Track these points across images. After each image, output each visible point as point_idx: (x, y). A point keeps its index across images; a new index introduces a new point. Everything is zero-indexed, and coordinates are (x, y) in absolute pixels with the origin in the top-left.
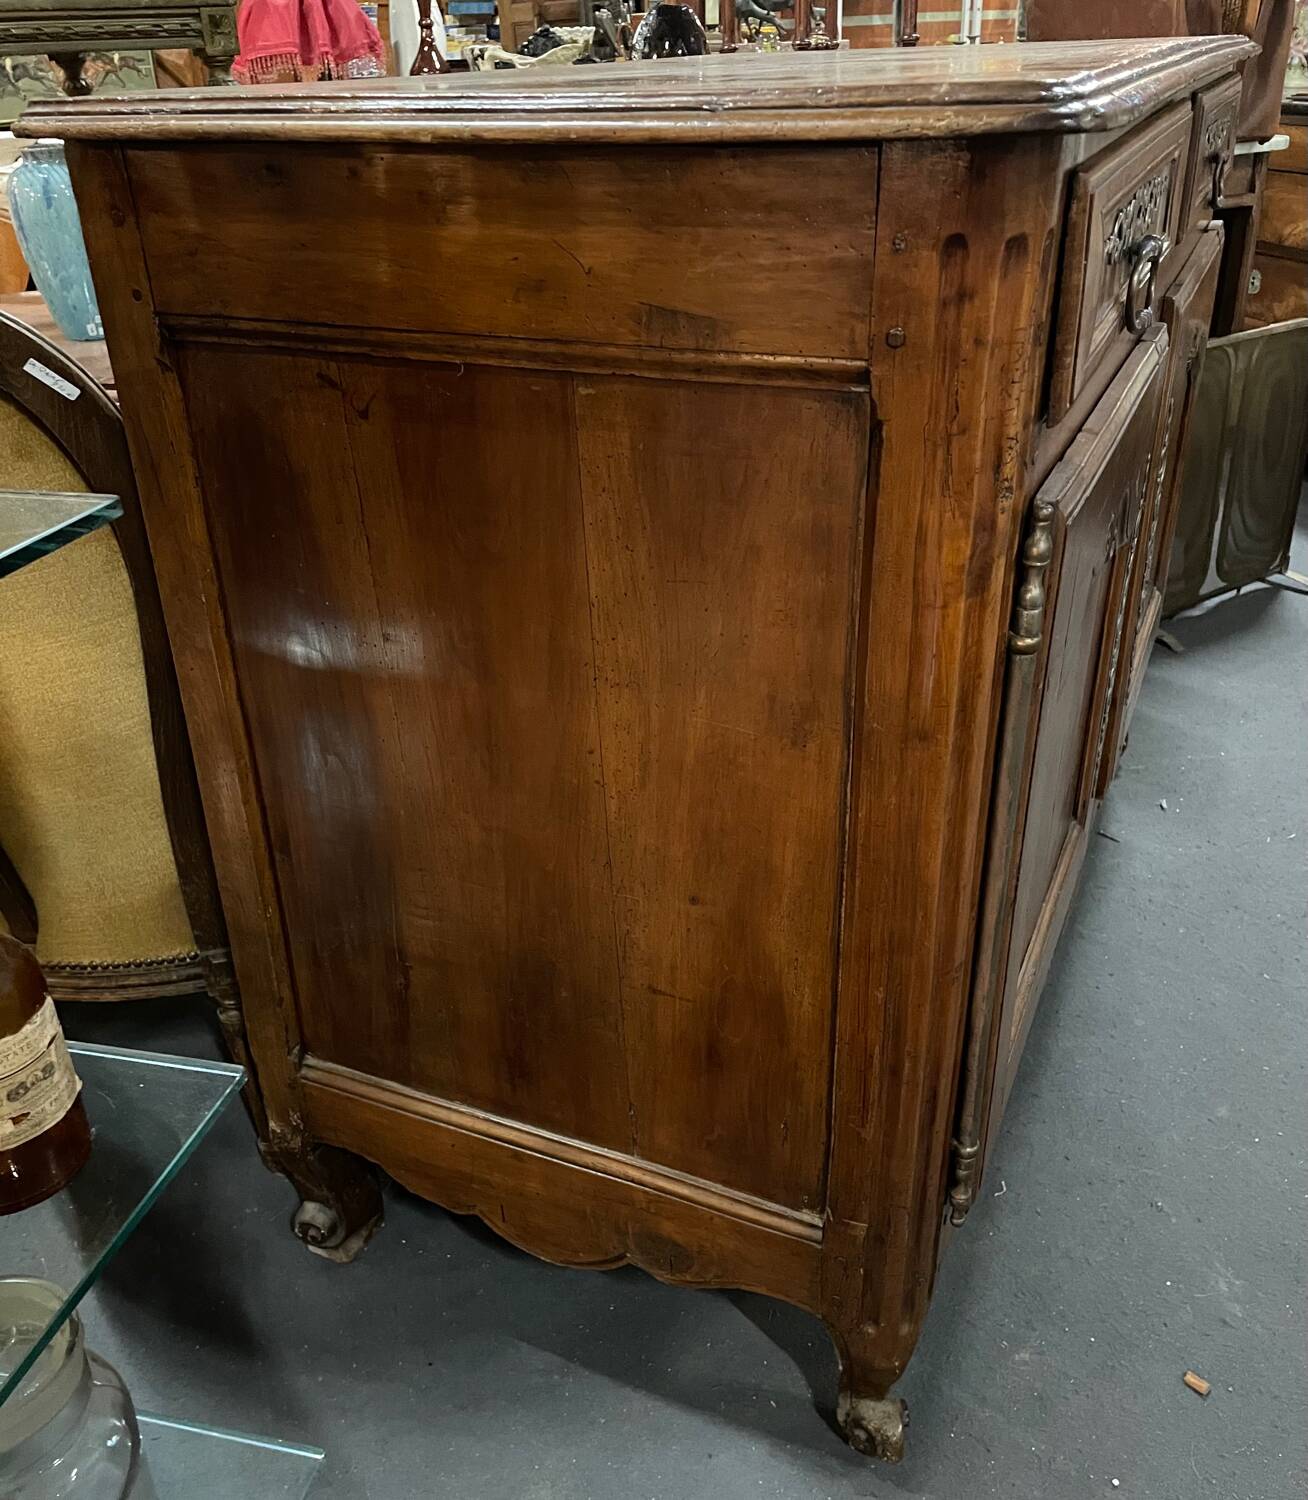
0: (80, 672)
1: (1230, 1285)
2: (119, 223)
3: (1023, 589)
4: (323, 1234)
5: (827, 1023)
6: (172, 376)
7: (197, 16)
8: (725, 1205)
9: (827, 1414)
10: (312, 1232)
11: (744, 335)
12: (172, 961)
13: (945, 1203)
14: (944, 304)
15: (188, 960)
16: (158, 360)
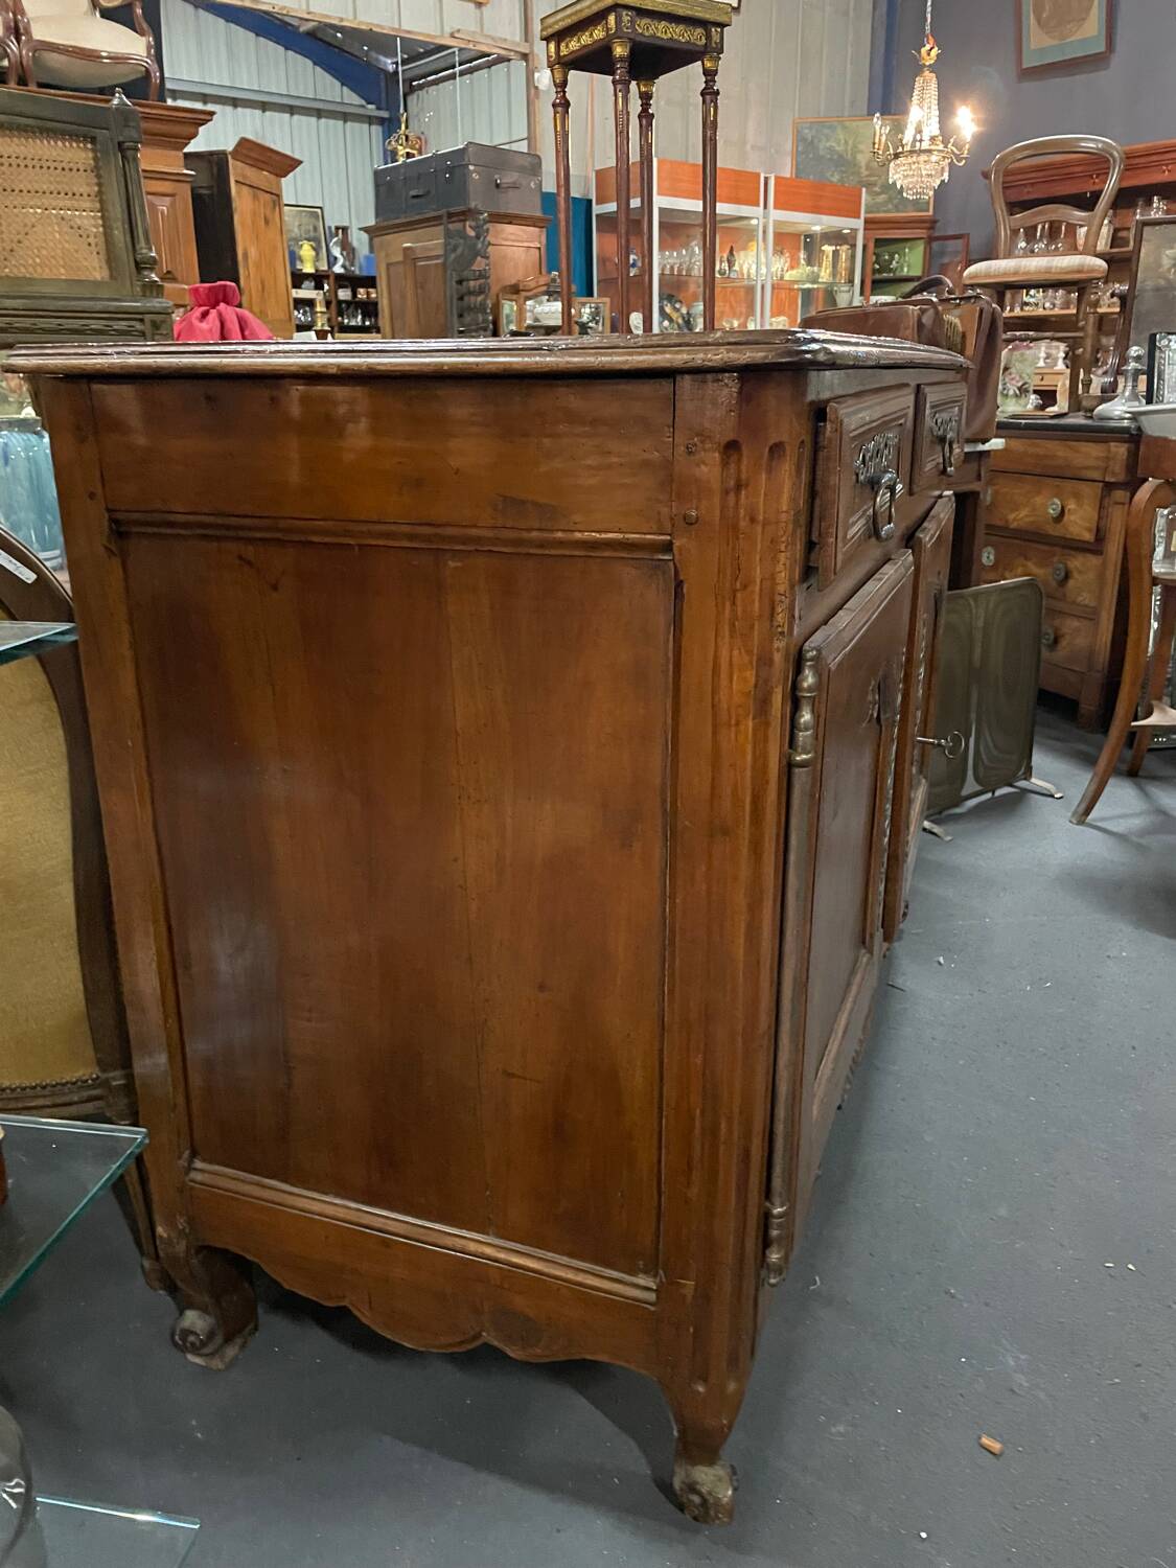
0: (14, 815)
1: (1016, 1358)
2: (83, 440)
3: (797, 715)
4: (201, 1340)
5: (656, 1094)
6: (116, 563)
7: (142, 320)
8: (570, 1275)
9: (665, 1487)
10: (192, 1338)
11: (577, 518)
12: (74, 1083)
13: (762, 1266)
14: (726, 492)
15: (90, 1082)
16: (106, 548)
